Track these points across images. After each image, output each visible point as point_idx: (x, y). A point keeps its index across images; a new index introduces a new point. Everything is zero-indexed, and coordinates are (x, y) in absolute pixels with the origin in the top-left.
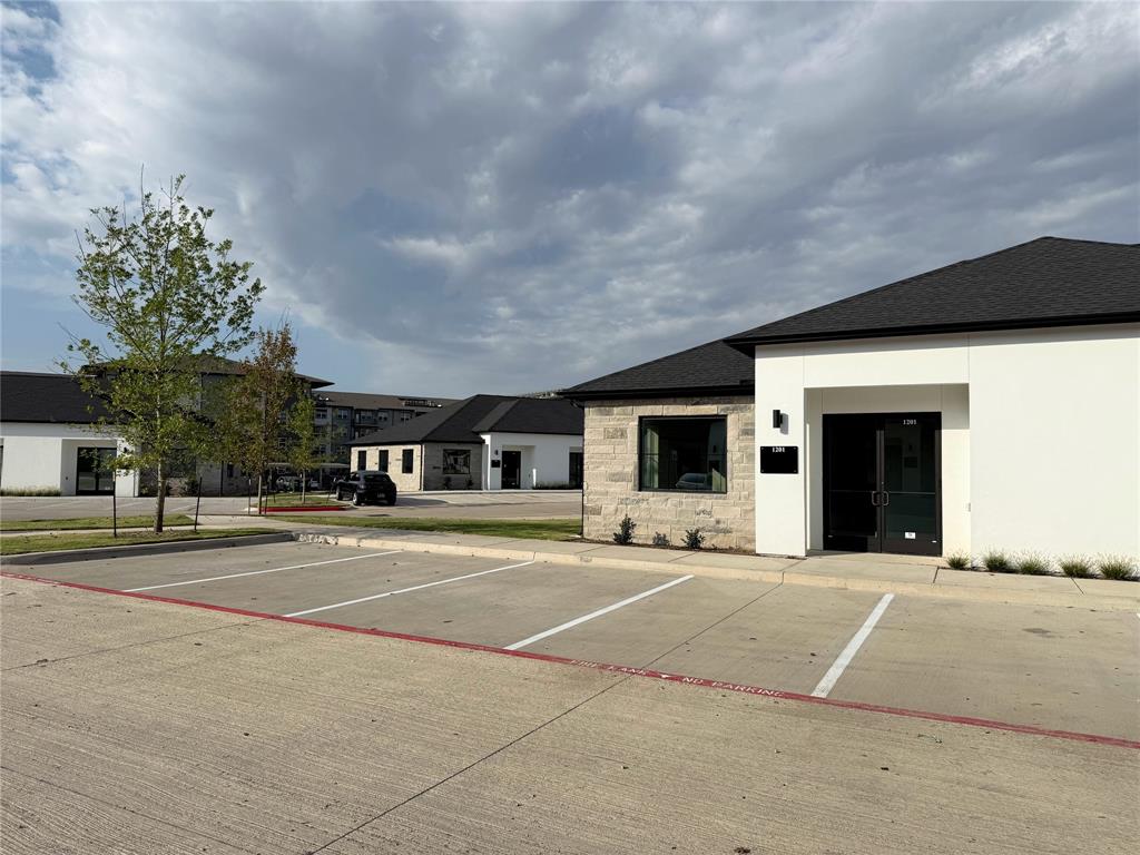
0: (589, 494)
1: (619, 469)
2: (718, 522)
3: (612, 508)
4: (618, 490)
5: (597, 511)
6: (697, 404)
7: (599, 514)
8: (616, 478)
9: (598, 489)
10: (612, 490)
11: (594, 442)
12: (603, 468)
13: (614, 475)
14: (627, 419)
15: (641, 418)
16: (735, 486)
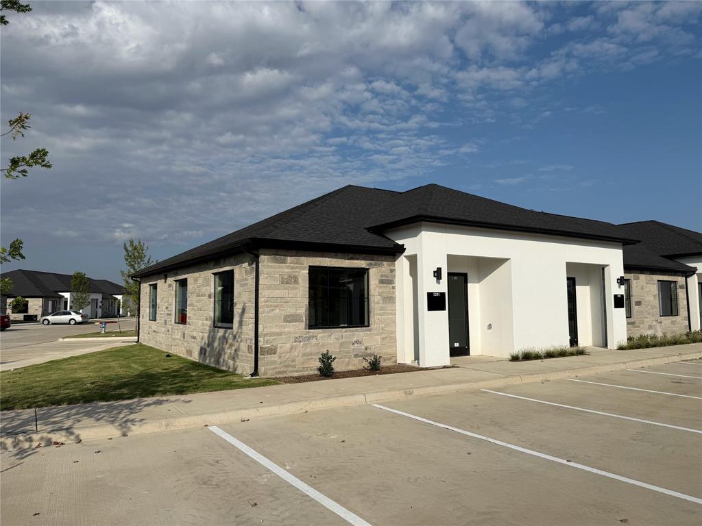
0: (266, 335)
1: (292, 311)
2: (366, 349)
3: (288, 346)
4: (292, 330)
5: (272, 351)
6: (351, 259)
7: (275, 353)
8: (289, 319)
9: (274, 330)
10: (287, 330)
11: (269, 287)
12: (277, 311)
13: (288, 316)
14: (299, 267)
15: (311, 268)
16: (377, 321)
